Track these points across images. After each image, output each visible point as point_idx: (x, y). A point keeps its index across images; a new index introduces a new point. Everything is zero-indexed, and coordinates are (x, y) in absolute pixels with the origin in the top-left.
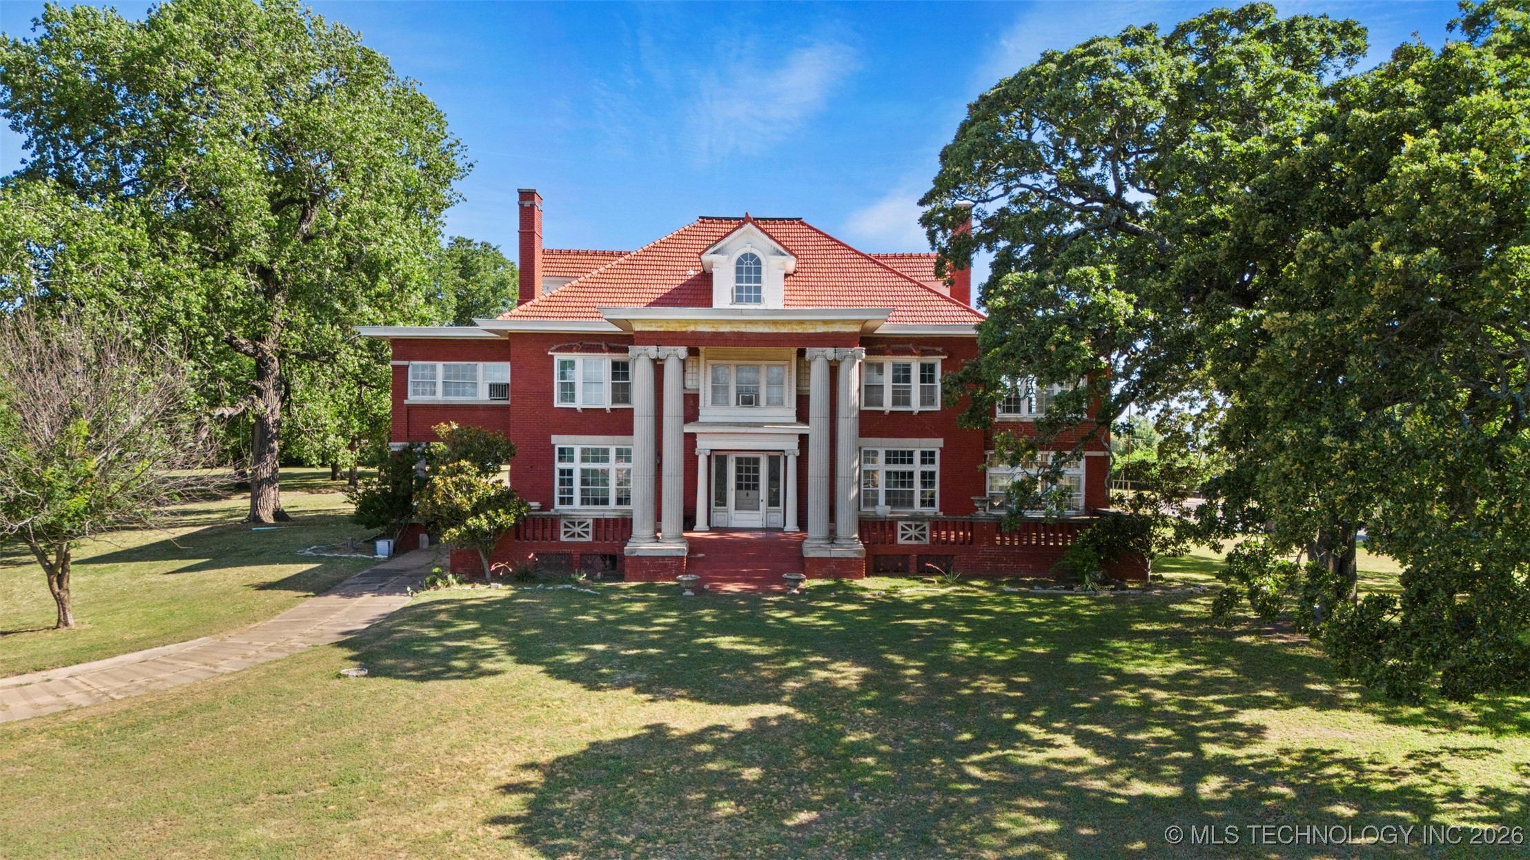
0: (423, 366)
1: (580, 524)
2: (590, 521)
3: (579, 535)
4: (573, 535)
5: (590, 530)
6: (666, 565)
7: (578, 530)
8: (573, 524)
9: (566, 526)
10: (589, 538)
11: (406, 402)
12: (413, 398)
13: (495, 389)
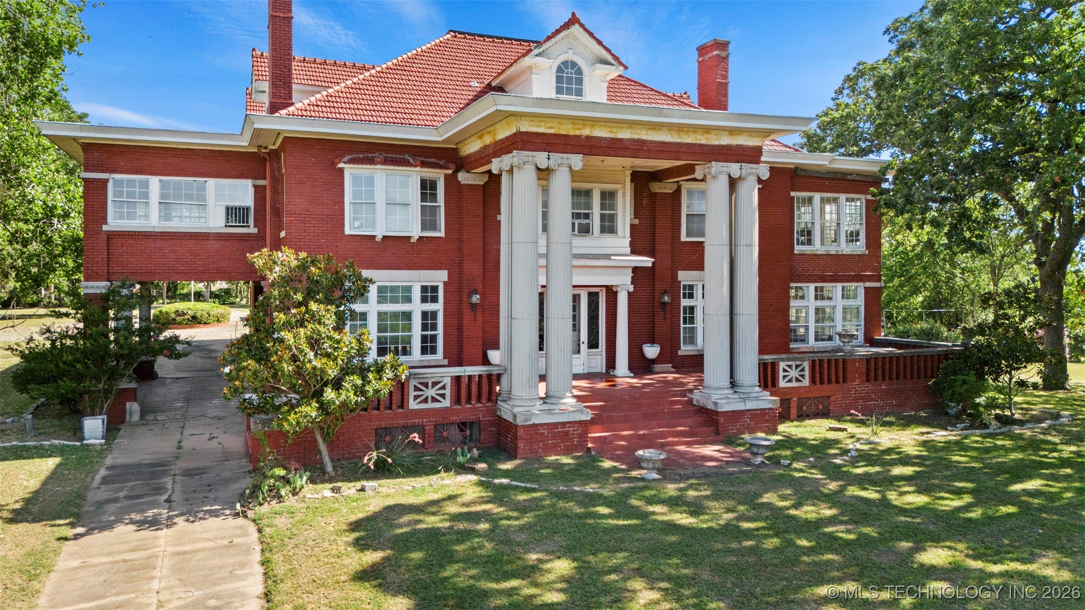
0: (129, 181)
1: (435, 384)
2: (447, 381)
3: (434, 400)
4: (426, 401)
5: (448, 392)
6: (567, 433)
7: (431, 392)
8: (426, 385)
9: (417, 389)
10: (446, 403)
11: (105, 228)
12: (115, 222)
13: (235, 213)
